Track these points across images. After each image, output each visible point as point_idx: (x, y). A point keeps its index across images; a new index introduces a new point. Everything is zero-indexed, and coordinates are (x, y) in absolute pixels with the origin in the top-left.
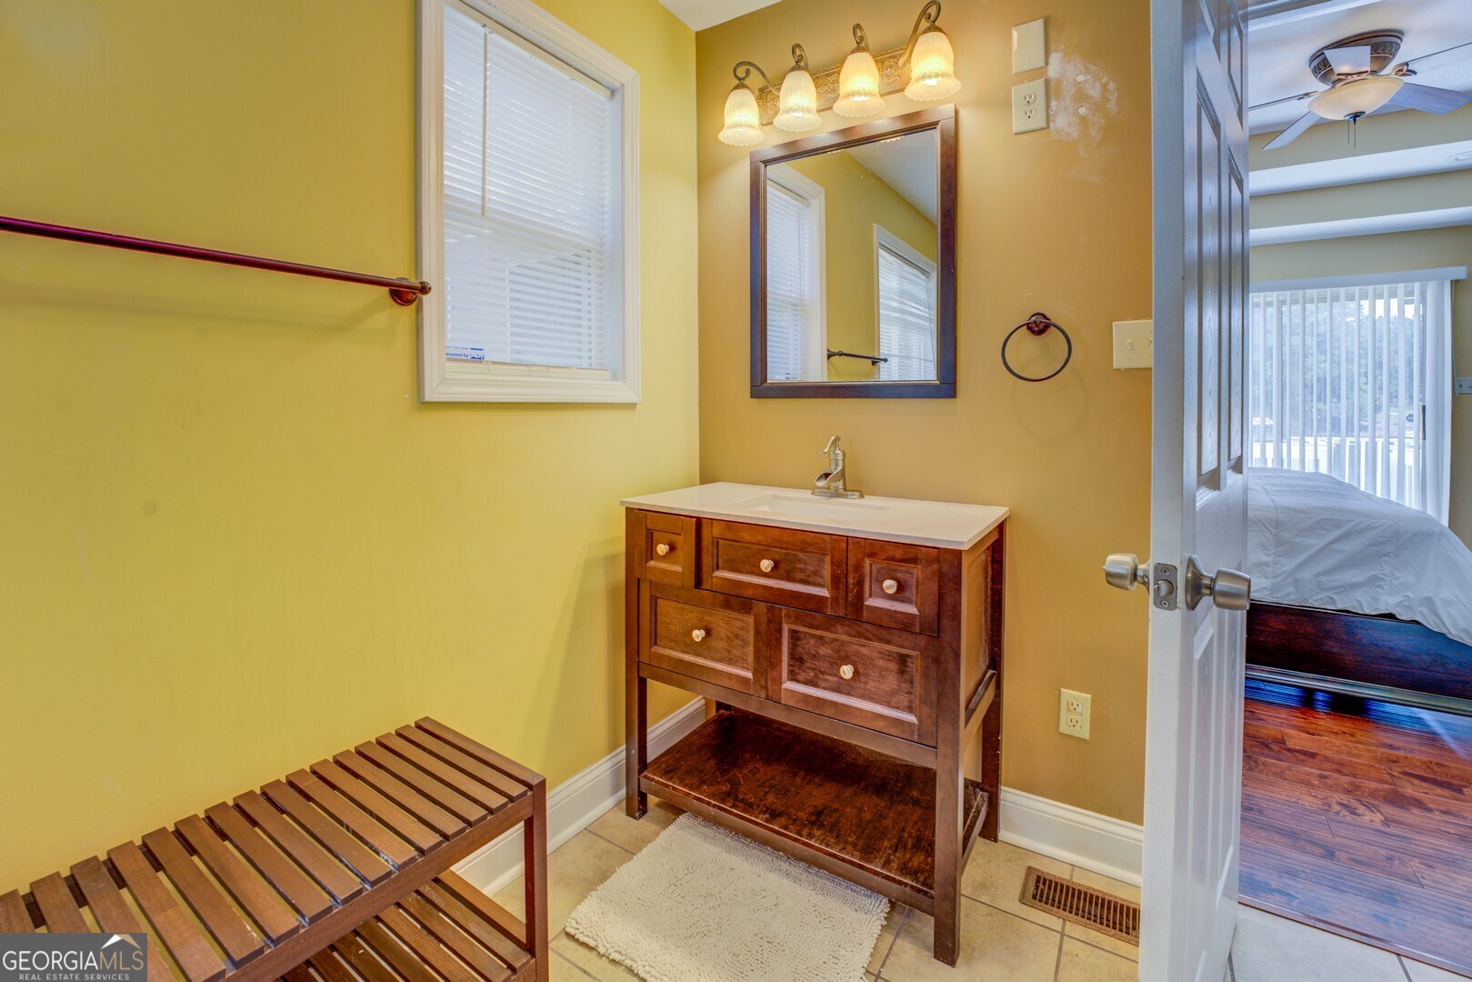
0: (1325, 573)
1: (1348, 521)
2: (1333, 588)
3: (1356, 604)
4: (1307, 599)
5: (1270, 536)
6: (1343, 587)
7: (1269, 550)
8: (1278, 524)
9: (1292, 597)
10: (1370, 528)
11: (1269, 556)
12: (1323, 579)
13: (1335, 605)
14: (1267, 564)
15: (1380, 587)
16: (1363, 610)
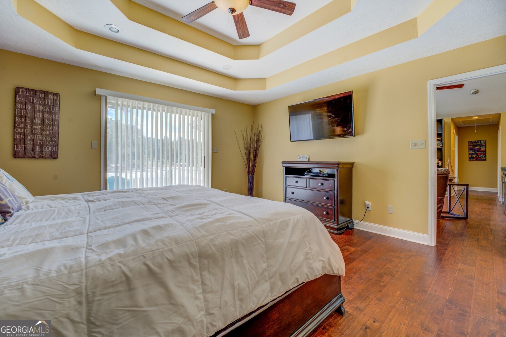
3: (305, 276)
5: (263, 246)
6: (299, 267)
7: (264, 257)
8: (265, 234)
9: (282, 290)
11: (265, 262)
14: (265, 270)
15: (309, 258)
16: (309, 279)
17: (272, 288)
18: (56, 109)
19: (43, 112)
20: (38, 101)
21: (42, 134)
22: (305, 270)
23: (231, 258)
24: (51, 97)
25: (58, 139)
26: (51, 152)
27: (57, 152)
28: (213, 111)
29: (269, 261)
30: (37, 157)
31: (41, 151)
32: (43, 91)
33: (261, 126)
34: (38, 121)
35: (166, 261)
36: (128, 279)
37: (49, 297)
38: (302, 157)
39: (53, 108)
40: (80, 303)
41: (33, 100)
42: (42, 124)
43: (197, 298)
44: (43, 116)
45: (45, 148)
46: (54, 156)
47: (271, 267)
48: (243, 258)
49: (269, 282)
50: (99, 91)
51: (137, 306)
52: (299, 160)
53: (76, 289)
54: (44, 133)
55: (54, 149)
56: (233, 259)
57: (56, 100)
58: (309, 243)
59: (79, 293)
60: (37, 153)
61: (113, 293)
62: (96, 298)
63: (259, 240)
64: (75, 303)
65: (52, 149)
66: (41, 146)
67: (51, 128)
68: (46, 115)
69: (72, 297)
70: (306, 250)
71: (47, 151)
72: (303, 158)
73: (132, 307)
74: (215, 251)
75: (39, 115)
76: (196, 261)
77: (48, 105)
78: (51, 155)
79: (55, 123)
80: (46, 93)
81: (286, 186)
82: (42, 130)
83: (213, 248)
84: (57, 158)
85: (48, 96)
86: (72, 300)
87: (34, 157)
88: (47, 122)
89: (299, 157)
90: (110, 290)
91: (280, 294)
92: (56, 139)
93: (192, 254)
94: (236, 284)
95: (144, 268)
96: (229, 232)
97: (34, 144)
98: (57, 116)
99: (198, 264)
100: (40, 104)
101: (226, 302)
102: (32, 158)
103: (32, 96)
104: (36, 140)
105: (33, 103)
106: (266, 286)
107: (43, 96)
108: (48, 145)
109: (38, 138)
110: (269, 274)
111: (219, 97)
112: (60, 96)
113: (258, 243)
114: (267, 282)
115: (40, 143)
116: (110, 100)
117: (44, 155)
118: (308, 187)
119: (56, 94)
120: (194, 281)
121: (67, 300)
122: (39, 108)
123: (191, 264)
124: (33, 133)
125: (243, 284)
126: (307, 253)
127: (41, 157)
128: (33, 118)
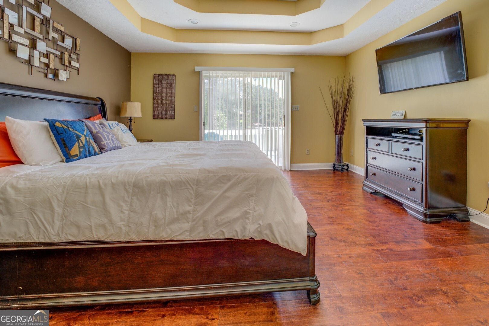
0: (219, 214)
1: (235, 176)
2: (223, 224)
3: (235, 233)
4: (209, 235)
5: (192, 192)
6: (229, 222)
7: (191, 202)
8: (198, 183)
9: (201, 235)
10: (245, 179)
11: (190, 206)
12: (219, 218)
13: (225, 236)
14: (189, 212)
15: (248, 218)
16: (238, 237)
17: (192, 230)
18: (173, 85)
19: (167, 88)
20: (164, 82)
21: (166, 103)
22: (238, 227)
23: (158, 193)
24: (170, 78)
25: (175, 106)
26: (171, 114)
27: (174, 115)
28: (292, 70)
29: (196, 206)
30: (164, 118)
31: (166, 114)
32: (167, 75)
33: (353, 79)
34: (164, 95)
35: (110, 182)
36: (87, 187)
37: (54, 185)
38: (396, 113)
39: (172, 85)
40: (63, 192)
41: (162, 81)
42: (166, 97)
43: (122, 212)
44: (167, 91)
45: (168, 112)
46: (173, 117)
47: (196, 212)
48: (167, 196)
49: (190, 224)
50: (197, 69)
51: (86, 203)
52: (392, 117)
53: (64, 185)
54: (167, 102)
55: (172, 112)
56: (159, 195)
57: (173, 79)
58: (255, 203)
59: (64, 187)
60: (164, 115)
61: (78, 192)
62: (70, 192)
63: (189, 186)
64: (61, 191)
65: (171, 112)
66: (166, 111)
67: (171, 99)
68: (168, 90)
69: (61, 188)
70: (246, 209)
71: (169, 113)
72: (398, 115)
73: (83, 202)
74: (144, 185)
75: (164, 90)
76: (129, 188)
77: (169, 84)
78: (171, 117)
79: (173, 95)
80: (168, 75)
81: (368, 149)
82: (166, 100)
83: (144, 183)
84: (174, 118)
85: (169, 77)
86: (61, 189)
87: (162, 118)
88: (169, 95)
89: (393, 113)
90: (77, 190)
91: (199, 238)
92: (173, 106)
93: (128, 183)
94: (153, 213)
95: (97, 183)
96: (165, 174)
97: (162, 110)
98: (174, 90)
99: (131, 191)
100: (165, 83)
101: (142, 223)
102: (162, 119)
103: (161, 79)
104: (163, 107)
105: (162, 83)
106: (186, 226)
107: (166, 77)
108: (169, 110)
109: (164, 105)
110: (193, 217)
111: (299, 54)
112: (175, 76)
113: (187, 189)
114: (188, 222)
115: (165, 109)
116: (204, 73)
117: (167, 117)
118: (390, 152)
119: (173, 75)
120: (124, 201)
121: (59, 188)
122: (165, 86)
123: (126, 190)
124: (162, 103)
125: (160, 215)
126: (247, 213)
127: (166, 118)
128: (162, 93)
